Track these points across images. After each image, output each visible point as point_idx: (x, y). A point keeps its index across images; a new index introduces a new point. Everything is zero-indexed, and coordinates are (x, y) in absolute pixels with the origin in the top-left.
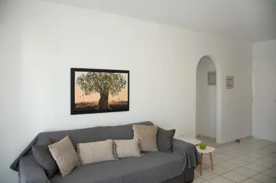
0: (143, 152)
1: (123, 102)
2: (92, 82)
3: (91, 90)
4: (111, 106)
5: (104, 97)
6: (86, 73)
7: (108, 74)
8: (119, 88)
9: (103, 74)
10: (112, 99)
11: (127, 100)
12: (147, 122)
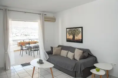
0: (75, 59)
1: (80, 39)
2: (71, 32)
3: (70, 35)
4: (76, 40)
5: (74, 37)
6: (69, 29)
7: (75, 29)
8: (78, 34)
9: (73, 29)
10: (76, 38)
11: (81, 39)
12: (80, 48)
